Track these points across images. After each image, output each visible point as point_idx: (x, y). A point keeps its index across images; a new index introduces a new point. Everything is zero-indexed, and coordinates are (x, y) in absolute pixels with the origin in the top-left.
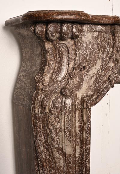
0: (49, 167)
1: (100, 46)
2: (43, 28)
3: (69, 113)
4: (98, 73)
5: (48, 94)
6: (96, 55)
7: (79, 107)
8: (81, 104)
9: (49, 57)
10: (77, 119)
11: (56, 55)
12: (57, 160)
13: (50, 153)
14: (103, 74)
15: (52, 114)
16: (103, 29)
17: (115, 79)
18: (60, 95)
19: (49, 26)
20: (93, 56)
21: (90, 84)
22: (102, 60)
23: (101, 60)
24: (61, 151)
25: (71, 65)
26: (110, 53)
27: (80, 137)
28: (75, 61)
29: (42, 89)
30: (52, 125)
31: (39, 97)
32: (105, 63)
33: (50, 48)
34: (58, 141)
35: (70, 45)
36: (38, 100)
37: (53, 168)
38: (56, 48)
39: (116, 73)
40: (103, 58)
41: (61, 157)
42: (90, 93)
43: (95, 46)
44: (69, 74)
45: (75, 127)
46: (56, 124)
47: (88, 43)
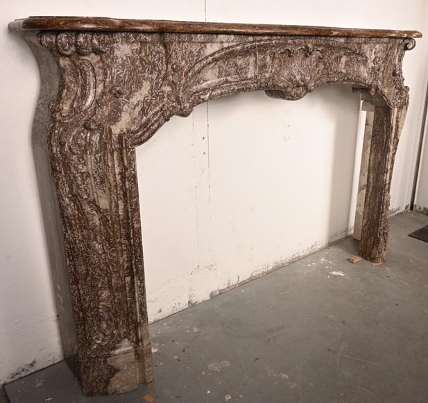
0: (80, 227)
1: (146, 62)
2: (52, 39)
3: (97, 152)
4: (144, 101)
5: (67, 128)
6: (140, 75)
7: (117, 146)
8: (119, 143)
9: (68, 78)
10: (116, 163)
11: (78, 75)
12: (90, 217)
13: (78, 206)
14: (154, 102)
15: (74, 154)
16: (147, 38)
17: (171, 109)
18: (83, 128)
19: (59, 37)
20: (135, 77)
21: (134, 116)
22: (151, 82)
23: (149, 83)
24: (93, 203)
25: (99, 90)
26: (163, 72)
27: (121, 188)
28: (104, 84)
29: (60, 121)
30: (75, 168)
31: (57, 131)
32: (155, 87)
33: (68, 65)
34: (86, 190)
35: (95, 61)
36: (54, 136)
37: (85, 228)
38: (75, 65)
39: (173, 102)
40: (152, 80)
41: (95, 212)
42: (134, 128)
43: (138, 63)
44: (97, 101)
45: (115, 175)
46: (80, 167)
47: (124, 58)
